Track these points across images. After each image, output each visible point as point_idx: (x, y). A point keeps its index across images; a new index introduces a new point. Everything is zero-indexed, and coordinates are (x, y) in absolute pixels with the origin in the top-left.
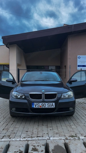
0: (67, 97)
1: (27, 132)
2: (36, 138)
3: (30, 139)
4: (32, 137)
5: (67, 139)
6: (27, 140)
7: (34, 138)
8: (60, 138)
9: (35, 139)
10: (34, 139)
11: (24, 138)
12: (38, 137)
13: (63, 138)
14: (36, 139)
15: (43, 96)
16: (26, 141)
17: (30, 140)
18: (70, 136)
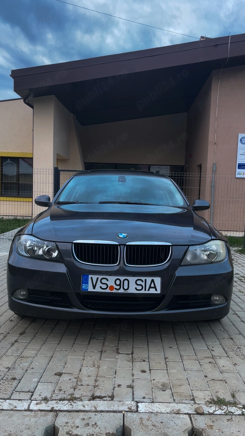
0: (206, 257)
1: (60, 374)
2: (88, 405)
3: (64, 406)
4: (72, 399)
5: (203, 414)
6: (52, 410)
7: (80, 403)
8: (177, 407)
9: (82, 408)
10: (78, 405)
11: (46, 400)
12: (94, 398)
13: (187, 408)
14: (87, 408)
15: (122, 253)
16: (51, 416)
17: (65, 408)
18: (212, 402)
